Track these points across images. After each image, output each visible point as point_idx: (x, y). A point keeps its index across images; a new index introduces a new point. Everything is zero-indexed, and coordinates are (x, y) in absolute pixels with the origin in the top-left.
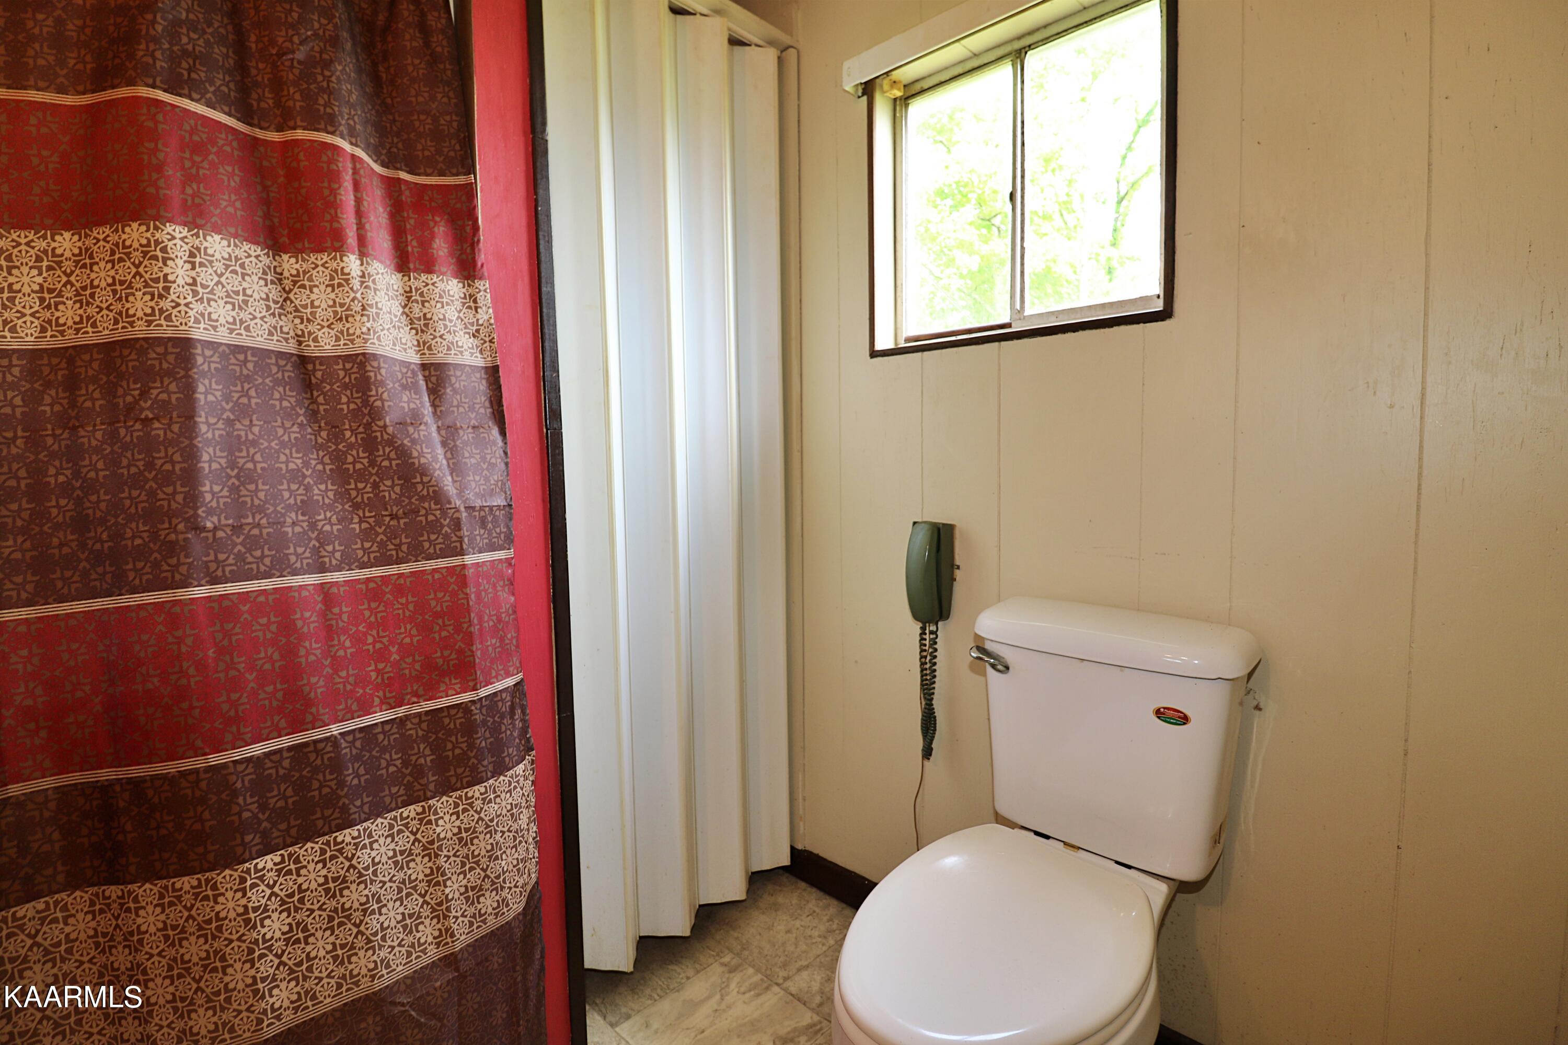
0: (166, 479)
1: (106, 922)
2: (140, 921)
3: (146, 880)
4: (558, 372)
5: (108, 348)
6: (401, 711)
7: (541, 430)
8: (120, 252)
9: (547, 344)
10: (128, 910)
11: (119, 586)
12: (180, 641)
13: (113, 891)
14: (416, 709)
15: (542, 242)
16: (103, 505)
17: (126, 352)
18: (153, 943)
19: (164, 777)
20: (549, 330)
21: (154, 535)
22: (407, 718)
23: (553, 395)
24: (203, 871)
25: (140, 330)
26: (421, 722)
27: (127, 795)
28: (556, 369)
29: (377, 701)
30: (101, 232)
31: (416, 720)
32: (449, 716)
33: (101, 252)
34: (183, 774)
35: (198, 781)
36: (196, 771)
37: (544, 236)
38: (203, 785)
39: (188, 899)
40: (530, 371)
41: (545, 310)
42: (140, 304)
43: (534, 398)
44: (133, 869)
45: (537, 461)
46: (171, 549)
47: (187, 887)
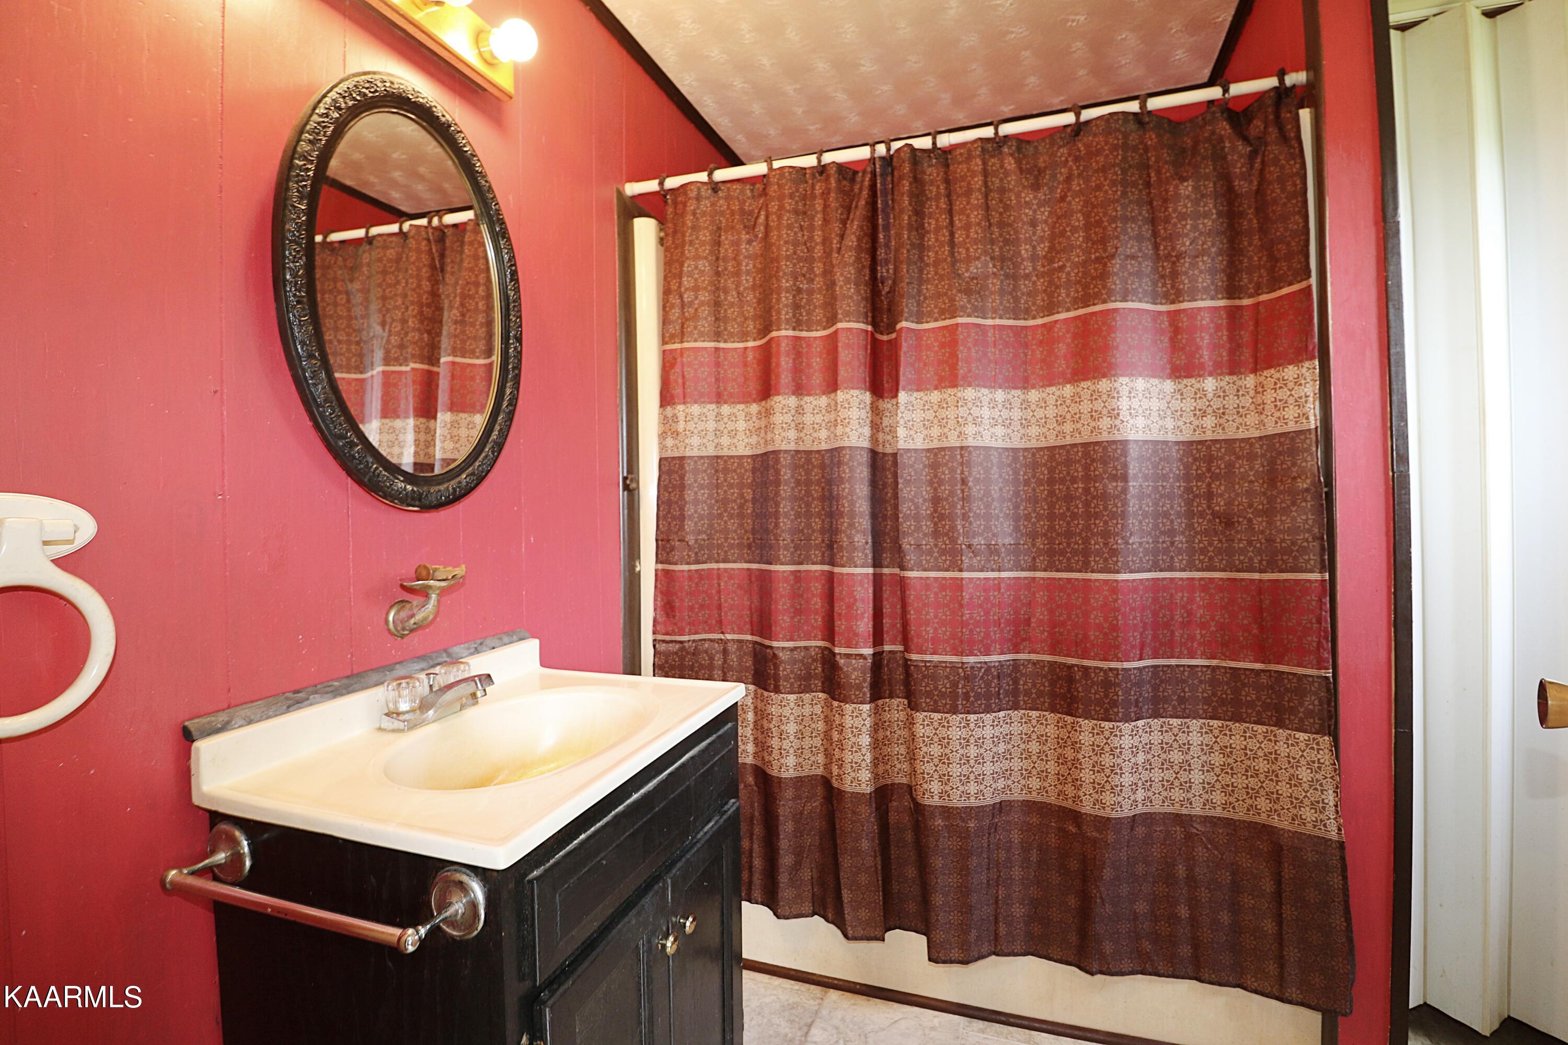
0: (1113, 516)
1: (1063, 733)
2: (1081, 738)
3: (1086, 718)
4: (1406, 421)
5: (1085, 445)
6: (1214, 662)
7: (1386, 474)
8: (1095, 396)
9: (1394, 398)
10: (1076, 730)
11: (1086, 568)
12: (1116, 600)
13: (1069, 719)
14: (1224, 664)
15: (1391, 311)
16: (1080, 526)
17: (1096, 448)
18: (1086, 750)
19: (1101, 669)
20: (1397, 384)
21: (1106, 544)
22: (1218, 667)
23: (1401, 442)
24: (1115, 721)
25: (1105, 437)
26: (1226, 673)
27: (1080, 673)
28: (1403, 417)
29: (1199, 652)
30: (1084, 384)
31: (1223, 670)
32: (1245, 674)
33: (1086, 395)
34: (1111, 669)
35: (1118, 674)
36: (1117, 669)
37: (1394, 305)
38: (1120, 677)
39: (1107, 734)
40: (1378, 423)
41: (1393, 369)
42: (1105, 423)
43: (1380, 445)
44: (1080, 711)
45: (1382, 499)
46: (1114, 553)
47: (1107, 727)
